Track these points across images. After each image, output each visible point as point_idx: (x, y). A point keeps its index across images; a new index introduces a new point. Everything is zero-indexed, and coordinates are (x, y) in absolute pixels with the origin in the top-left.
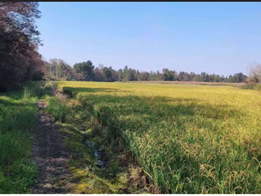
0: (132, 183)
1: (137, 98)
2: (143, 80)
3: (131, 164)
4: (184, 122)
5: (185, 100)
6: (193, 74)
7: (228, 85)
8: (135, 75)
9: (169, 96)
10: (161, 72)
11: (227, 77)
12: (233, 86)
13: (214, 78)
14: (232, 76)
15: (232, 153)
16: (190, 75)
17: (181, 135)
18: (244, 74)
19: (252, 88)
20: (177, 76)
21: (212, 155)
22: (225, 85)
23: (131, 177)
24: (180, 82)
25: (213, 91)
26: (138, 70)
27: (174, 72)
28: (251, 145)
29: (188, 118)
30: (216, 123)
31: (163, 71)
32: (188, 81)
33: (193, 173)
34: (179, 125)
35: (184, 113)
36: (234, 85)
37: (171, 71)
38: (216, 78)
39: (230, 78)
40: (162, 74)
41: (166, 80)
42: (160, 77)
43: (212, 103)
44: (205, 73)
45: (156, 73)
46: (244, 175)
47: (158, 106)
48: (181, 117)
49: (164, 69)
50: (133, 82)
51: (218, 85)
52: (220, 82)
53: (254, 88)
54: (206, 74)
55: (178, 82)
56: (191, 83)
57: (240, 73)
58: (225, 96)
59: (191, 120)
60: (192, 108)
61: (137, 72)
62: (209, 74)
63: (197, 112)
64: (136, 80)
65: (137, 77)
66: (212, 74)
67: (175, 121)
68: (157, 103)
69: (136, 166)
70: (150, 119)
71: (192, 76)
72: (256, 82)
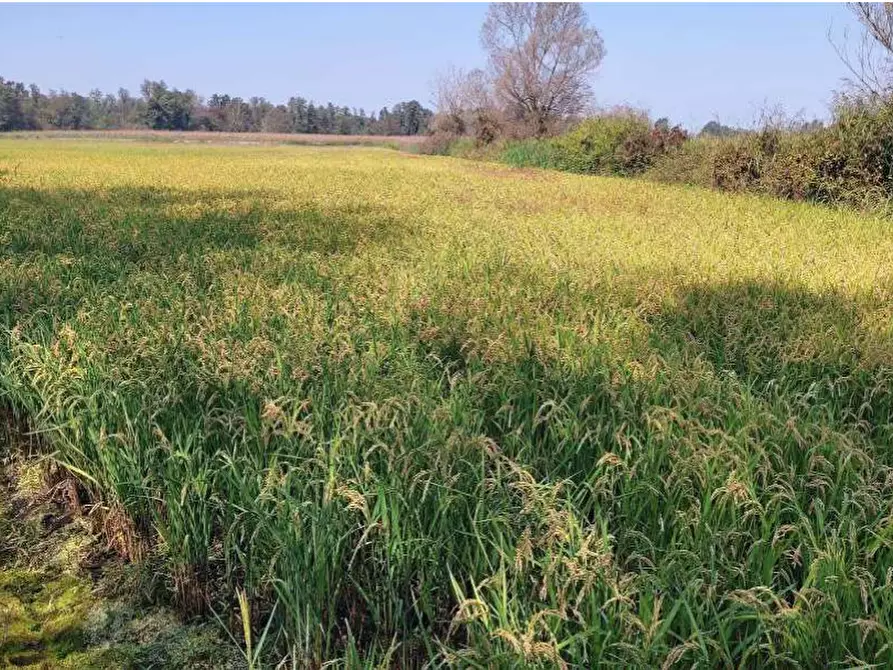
0: (23, 516)
1: (34, 197)
2: (60, 126)
3: (14, 451)
4: (220, 270)
5: (231, 196)
6: (259, 102)
7: (378, 144)
8: (25, 107)
9: (169, 186)
10: (136, 94)
11: (373, 113)
12: (393, 148)
13: (333, 119)
14: (390, 111)
15: (371, 352)
16: (251, 106)
17: (203, 317)
18: (425, 105)
19: (445, 153)
20: (203, 109)
21: (309, 367)
22: (368, 144)
23: (16, 496)
24: (215, 134)
25: (330, 164)
26: (33, 87)
27: (188, 97)
28: (425, 320)
29: (234, 255)
30: (330, 265)
31: (145, 90)
32: (246, 130)
33: (242, 433)
34: (203, 283)
35: (221, 241)
36: (396, 144)
37: (177, 94)
38: (339, 117)
39: (381, 118)
40: (141, 99)
41: (159, 125)
42: (134, 113)
43: (323, 201)
44: (301, 102)
45: (117, 97)
46: (397, 408)
47: (121, 222)
48: (211, 254)
49: (148, 83)
50: (18, 137)
51: (346, 144)
52: (354, 134)
53: (453, 150)
54: (308, 104)
55: (208, 134)
56: (258, 140)
57: (411, 103)
58: (365, 177)
59: (247, 263)
60: (252, 223)
61: (30, 95)
62: (316, 106)
63: (270, 234)
64: (33, 126)
65: (33, 113)
66: (326, 106)
67: (186, 269)
68: (119, 212)
69: (34, 452)
70: (87, 273)
71: (257, 109)
72: (457, 133)
